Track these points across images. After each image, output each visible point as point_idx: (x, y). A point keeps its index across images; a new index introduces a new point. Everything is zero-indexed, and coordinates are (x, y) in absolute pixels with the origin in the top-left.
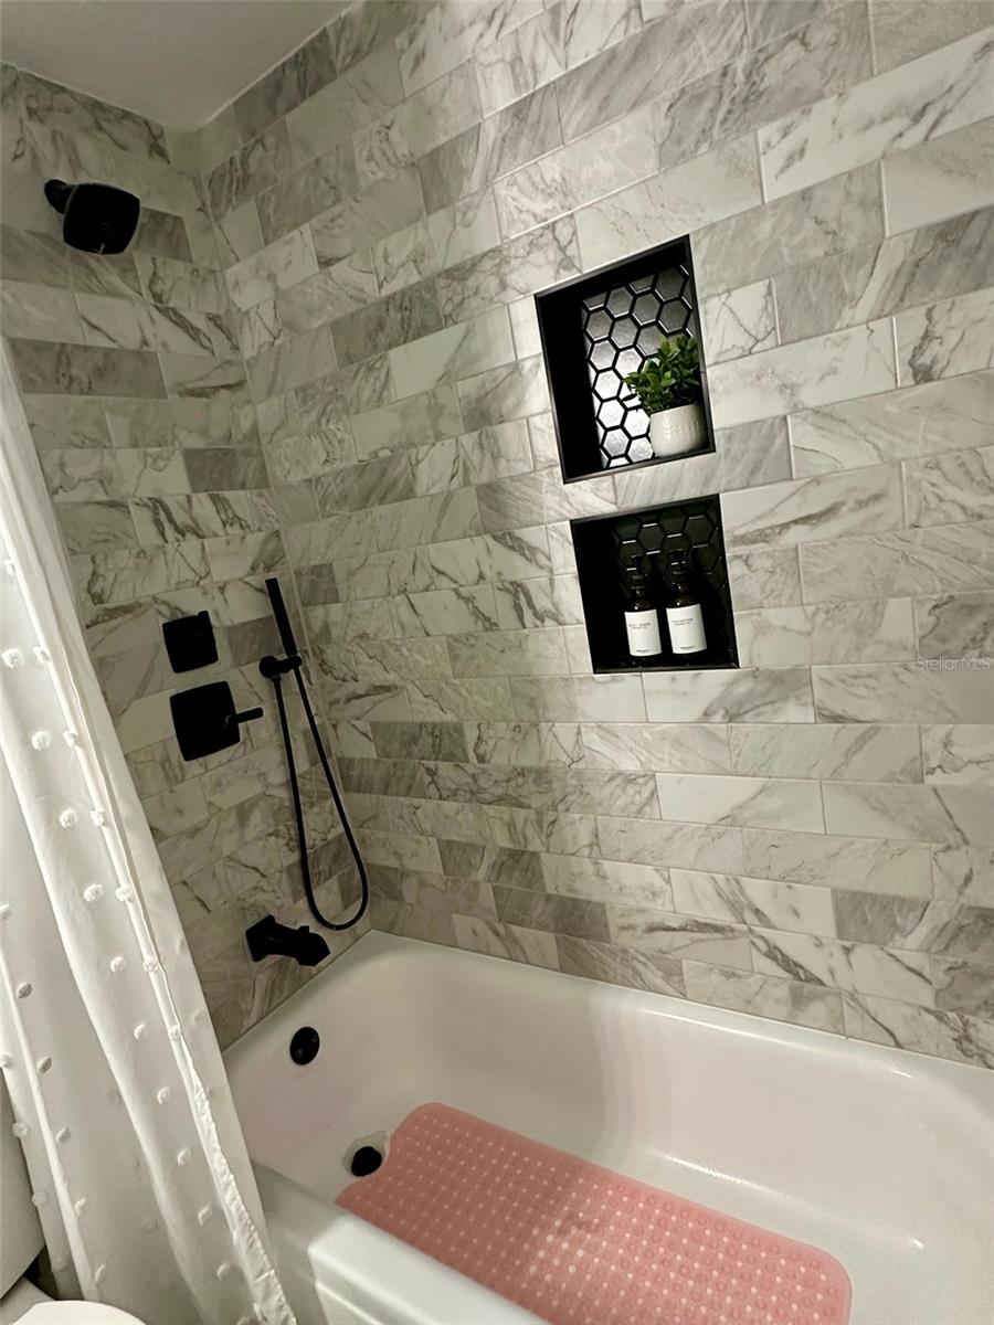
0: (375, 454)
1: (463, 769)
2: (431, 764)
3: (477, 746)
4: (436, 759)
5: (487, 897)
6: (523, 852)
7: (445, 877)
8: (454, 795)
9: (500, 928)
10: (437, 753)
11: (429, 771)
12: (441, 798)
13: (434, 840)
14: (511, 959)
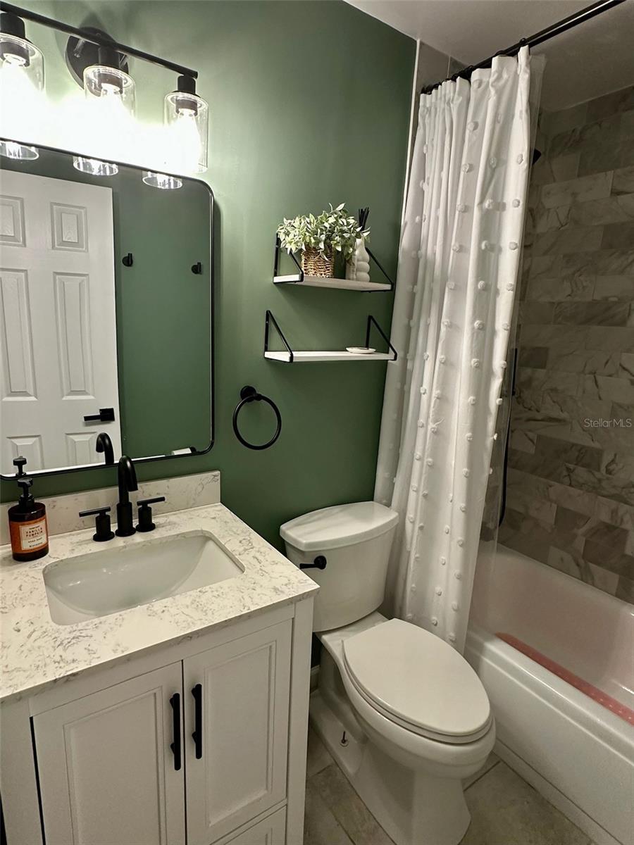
0: (606, 299)
1: (593, 474)
2: (571, 466)
3: (609, 464)
4: (576, 464)
5: (580, 544)
6: (617, 528)
7: (554, 527)
8: (580, 486)
9: (582, 562)
10: (578, 462)
11: (568, 469)
12: (570, 485)
13: (555, 506)
14: (582, 580)
